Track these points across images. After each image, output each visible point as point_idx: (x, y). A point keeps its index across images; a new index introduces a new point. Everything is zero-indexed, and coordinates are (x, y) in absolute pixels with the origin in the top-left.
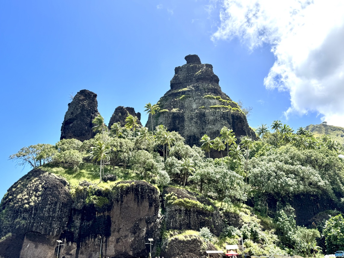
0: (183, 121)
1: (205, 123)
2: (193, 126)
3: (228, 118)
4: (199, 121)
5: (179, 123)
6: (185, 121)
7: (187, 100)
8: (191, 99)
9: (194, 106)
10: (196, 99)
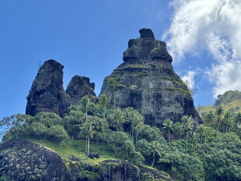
0: (141, 99)
1: (161, 104)
2: (150, 105)
3: (181, 101)
4: (155, 101)
5: (136, 100)
6: (142, 100)
7: (144, 78)
8: (148, 78)
9: (151, 86)
10: (153, 79)
